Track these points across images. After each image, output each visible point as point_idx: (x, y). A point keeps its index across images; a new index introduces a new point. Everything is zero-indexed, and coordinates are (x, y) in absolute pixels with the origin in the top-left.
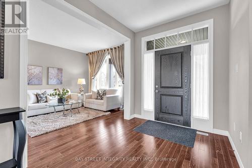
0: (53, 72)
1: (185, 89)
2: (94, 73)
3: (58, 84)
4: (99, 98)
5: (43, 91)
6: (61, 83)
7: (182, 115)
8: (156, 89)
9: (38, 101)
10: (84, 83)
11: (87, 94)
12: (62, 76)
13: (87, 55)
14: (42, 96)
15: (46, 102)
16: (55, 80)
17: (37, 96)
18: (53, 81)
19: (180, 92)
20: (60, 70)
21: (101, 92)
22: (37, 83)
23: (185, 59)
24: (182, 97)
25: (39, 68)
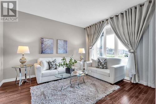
0: (61, 43)
2: (92, 43)
3: (64, 53)
4: (100, 66)
5: (53, 59)
6: (66, 52)
9: (50, 68)
10: (84, 52)
11: (88, 62)
12: (67, 46)
13: (85, 29)
14: (53, 63)
15: (56, 68)
16: (62, 50)
17: (49, 63)
18: (61, 51)
20: (66, 42)
21: (101, 61)
22: (49, 52)
25: (51, 40)
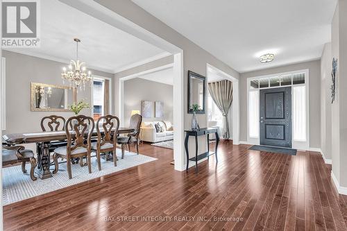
1: (287, 120)
7: (284, 139)
8: (261, 120)
17: (156, 127)
19: (282, 122)
23: (287, 96)
24: (284, 126)
